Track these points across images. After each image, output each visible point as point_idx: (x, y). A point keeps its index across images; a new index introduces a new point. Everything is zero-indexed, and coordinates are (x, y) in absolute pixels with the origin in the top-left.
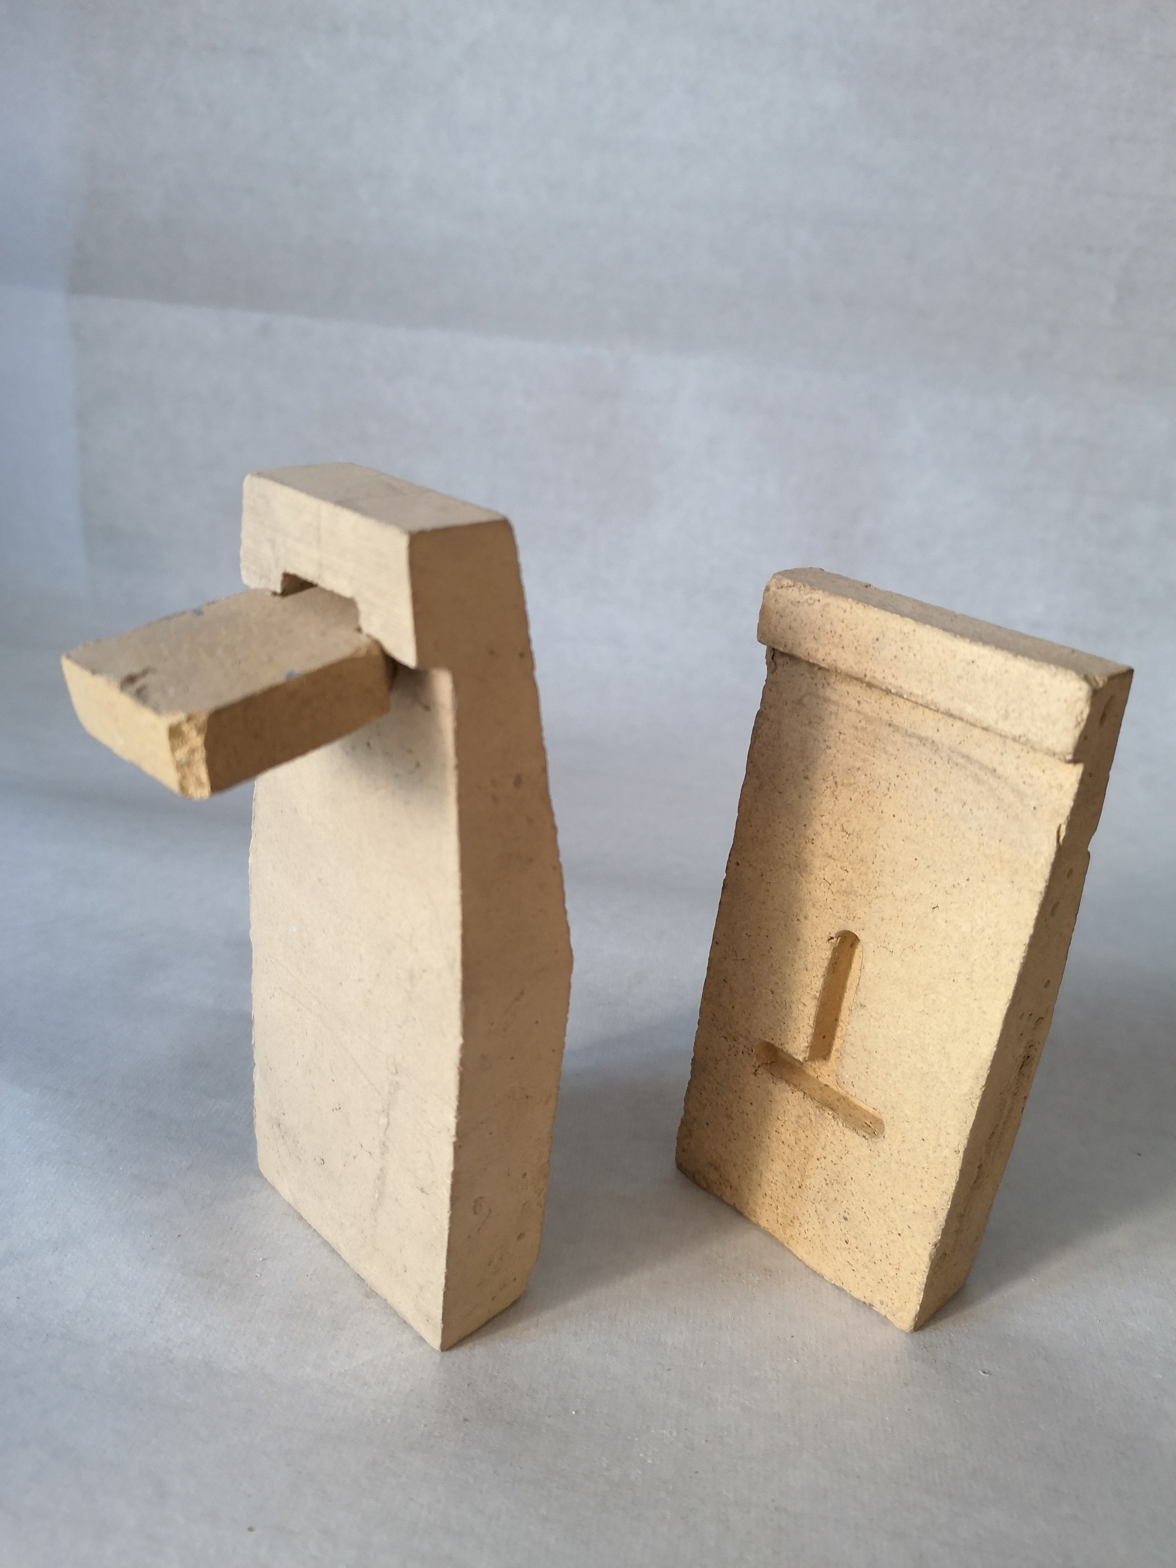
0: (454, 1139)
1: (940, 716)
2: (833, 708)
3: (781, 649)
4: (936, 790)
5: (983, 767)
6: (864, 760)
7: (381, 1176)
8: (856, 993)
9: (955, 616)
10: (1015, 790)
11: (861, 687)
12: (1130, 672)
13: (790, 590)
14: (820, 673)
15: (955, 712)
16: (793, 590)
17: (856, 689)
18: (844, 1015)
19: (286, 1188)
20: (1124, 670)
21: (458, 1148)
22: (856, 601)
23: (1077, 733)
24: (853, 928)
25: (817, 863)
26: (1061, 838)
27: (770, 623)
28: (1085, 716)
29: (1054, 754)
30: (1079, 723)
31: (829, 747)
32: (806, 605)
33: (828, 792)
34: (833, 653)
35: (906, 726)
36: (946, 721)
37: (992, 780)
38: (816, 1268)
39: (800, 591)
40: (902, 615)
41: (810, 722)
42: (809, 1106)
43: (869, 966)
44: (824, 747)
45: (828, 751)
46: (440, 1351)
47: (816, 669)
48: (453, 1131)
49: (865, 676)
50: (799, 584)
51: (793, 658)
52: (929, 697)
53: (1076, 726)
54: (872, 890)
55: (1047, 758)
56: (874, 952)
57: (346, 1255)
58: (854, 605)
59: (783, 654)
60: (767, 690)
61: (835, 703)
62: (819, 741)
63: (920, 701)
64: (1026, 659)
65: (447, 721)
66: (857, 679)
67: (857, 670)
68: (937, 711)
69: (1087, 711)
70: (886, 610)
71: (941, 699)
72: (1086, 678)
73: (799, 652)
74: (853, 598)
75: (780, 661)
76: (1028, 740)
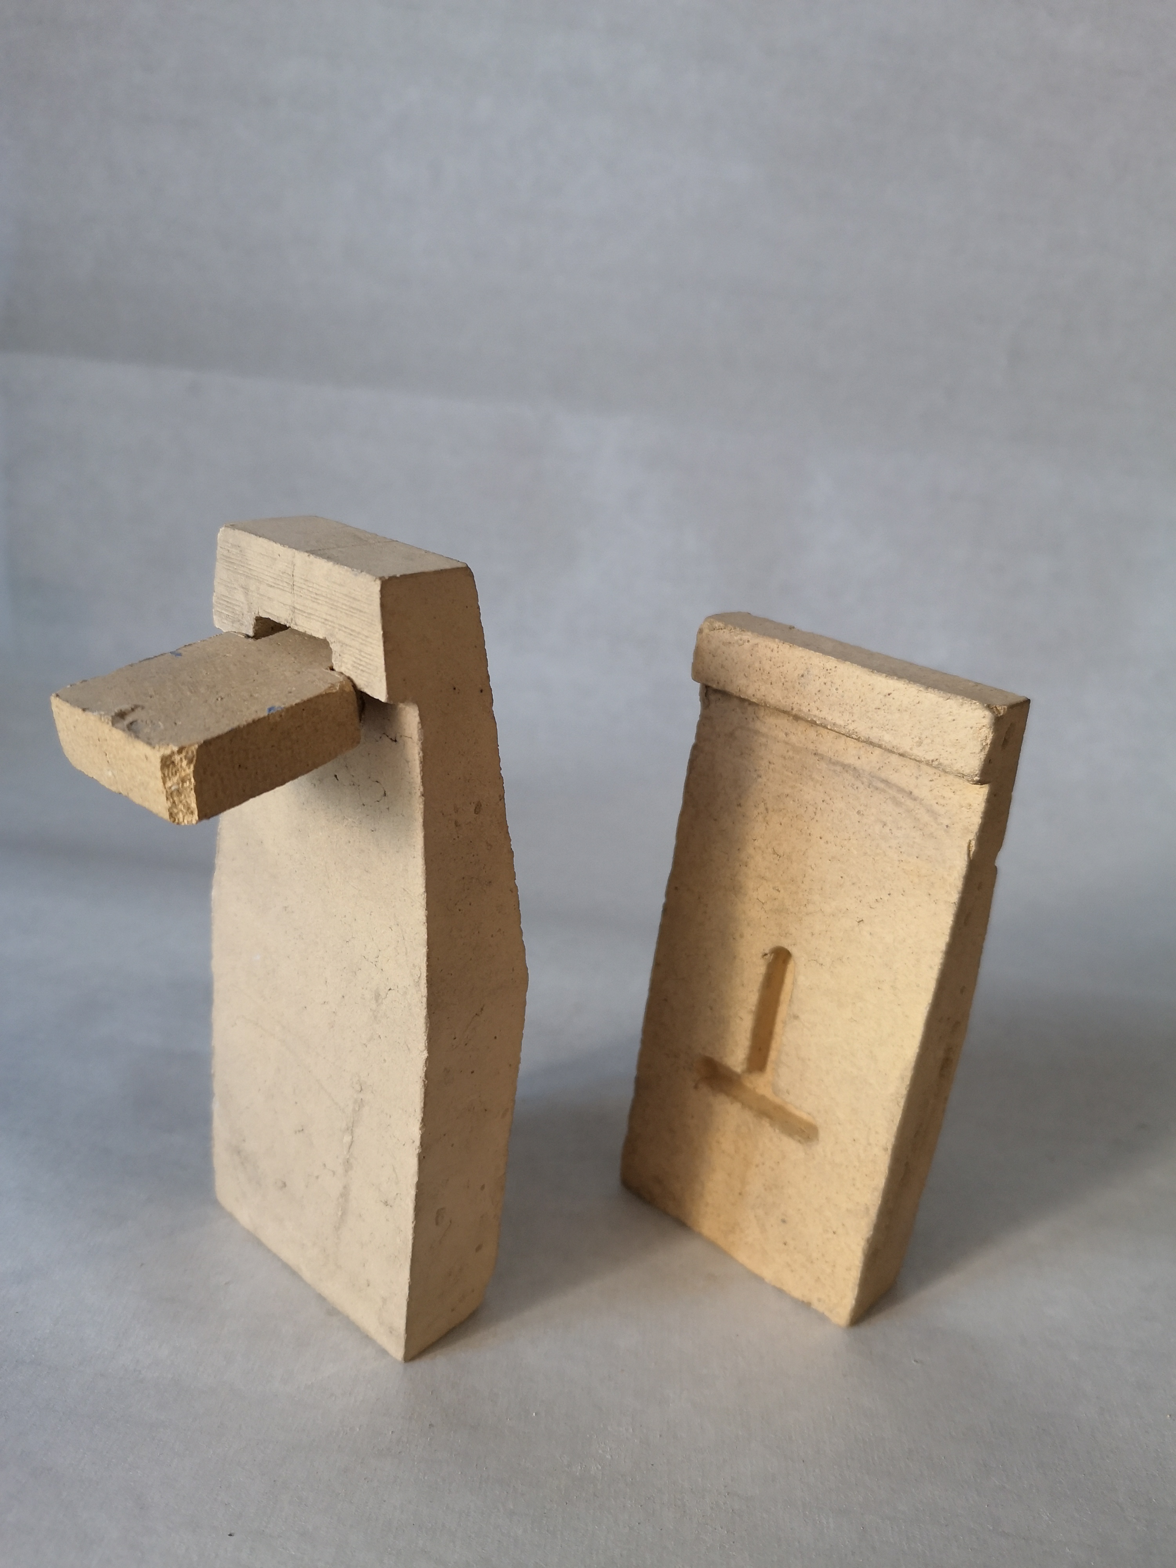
0: (417, 1151)
1: (861, 745)
2: (763, 740)
3: (715, 686)
4: (858, 812)
5: (901, 790)
6: (793, 787)
7: (345, 1194)
8: (790, 1005)
9: (871, 654)
10: (930, 811)
11: (788, 720)
12: (1027, 702)
13: (722, 631)
14: (750, 709)
15: (876, 741)
16: (724, 632)
17: (784, 722)
18: (778, 1028)
19: (245, 1216)
20: (1022, 700)
21: (422, 1159)
22: (782, 641)
23: (983, 756)
24: (785, 943)
25: (751, 884)
26: (972, 853)
27: (703, 663)
28: (989, 741)
29: (963, 776)
30: (984, 748)
31: (760, 776)
32: (736, 646)
33: (760, 818)
34: (763, 688)
35: (831, 754)
36: (866, 749)
37: (909, 803)
38: (757, 1271)
39: (730, 633)
40: (825, 653)
41: (742, 754)
42: (748, 1116)
43: (801, 979)
44: (755, 776)
45: (760, 780)
46: (403, 1362)
47: (746, 704)
48: (418, 1143)
49: (792, 709)
50: (730, 626)
51: (724, 694)
52: (851, 727)
53: (981, 750)
54: (802, 907)
55: (957, 780)
56: (805, 965)
57: (307, 1274)
58: (781, 644)
59: (716, 691)
60: (701, 725)
61: (763, 735)
62: (750, 771)
63: (843, 731)
64: (936, 691)
65: (414, 752)
66: (785, 712)
67: (785, 704)
68: (858, 739)
69: (991, 736)
70: (810, 649)
71: (862, 728)
72: (989, 707)
73: (731, 689)
74: (780, 639)
75: (712, 697)
76: (940, 764)
